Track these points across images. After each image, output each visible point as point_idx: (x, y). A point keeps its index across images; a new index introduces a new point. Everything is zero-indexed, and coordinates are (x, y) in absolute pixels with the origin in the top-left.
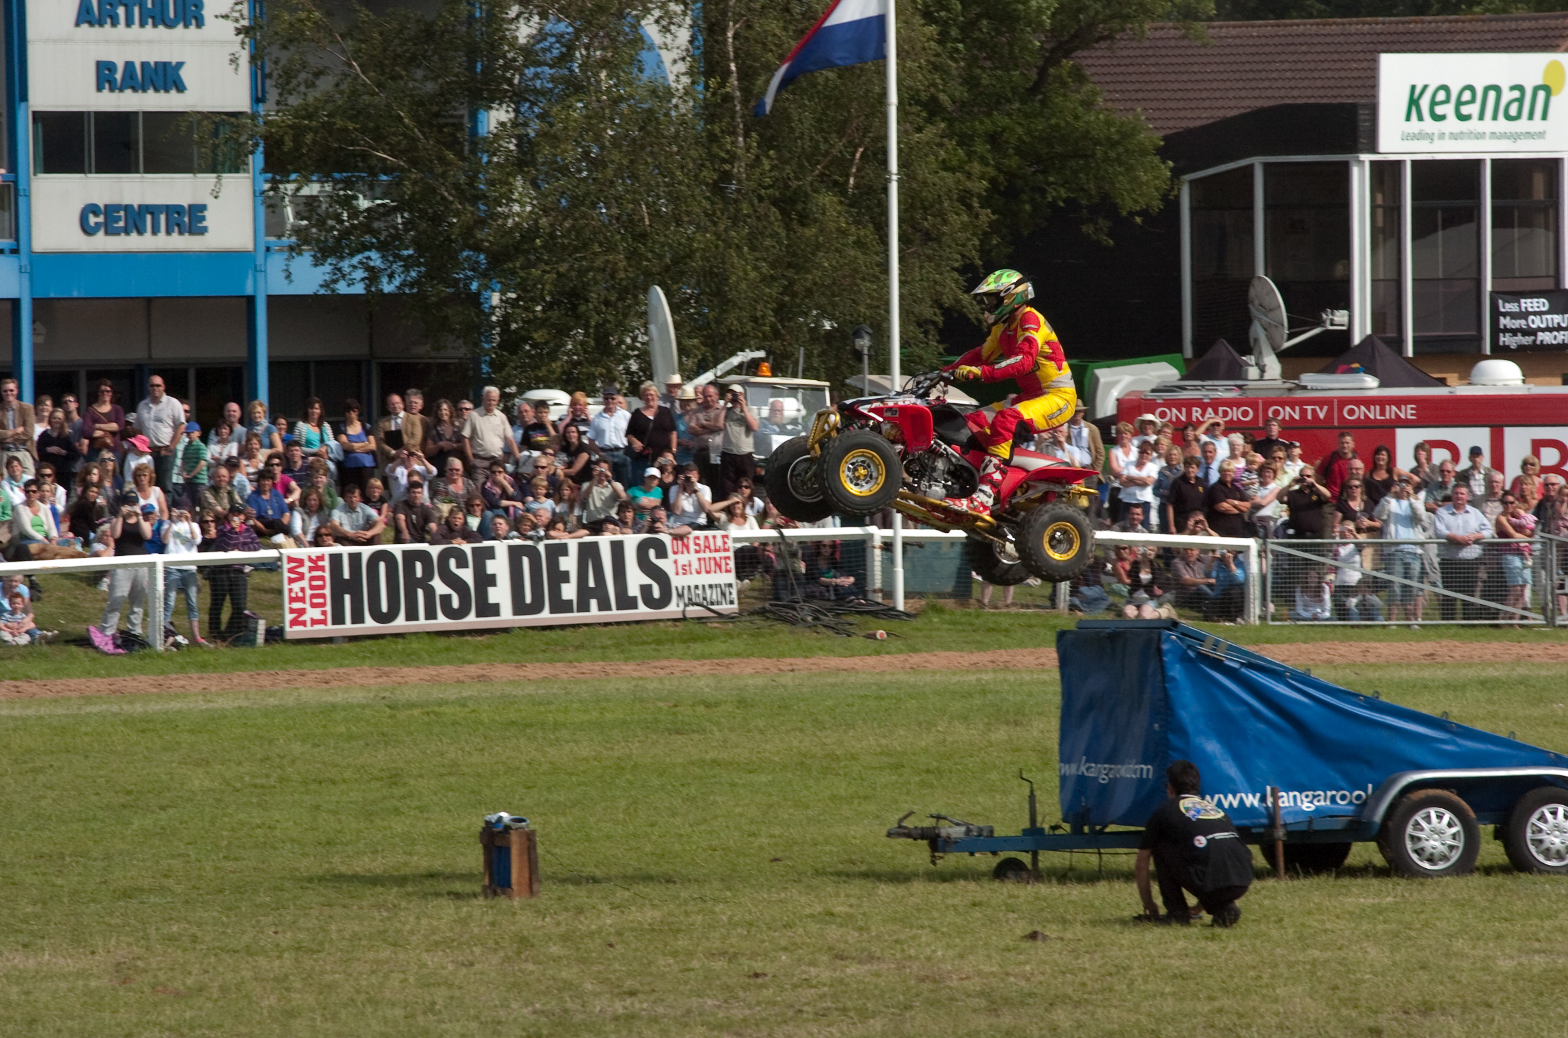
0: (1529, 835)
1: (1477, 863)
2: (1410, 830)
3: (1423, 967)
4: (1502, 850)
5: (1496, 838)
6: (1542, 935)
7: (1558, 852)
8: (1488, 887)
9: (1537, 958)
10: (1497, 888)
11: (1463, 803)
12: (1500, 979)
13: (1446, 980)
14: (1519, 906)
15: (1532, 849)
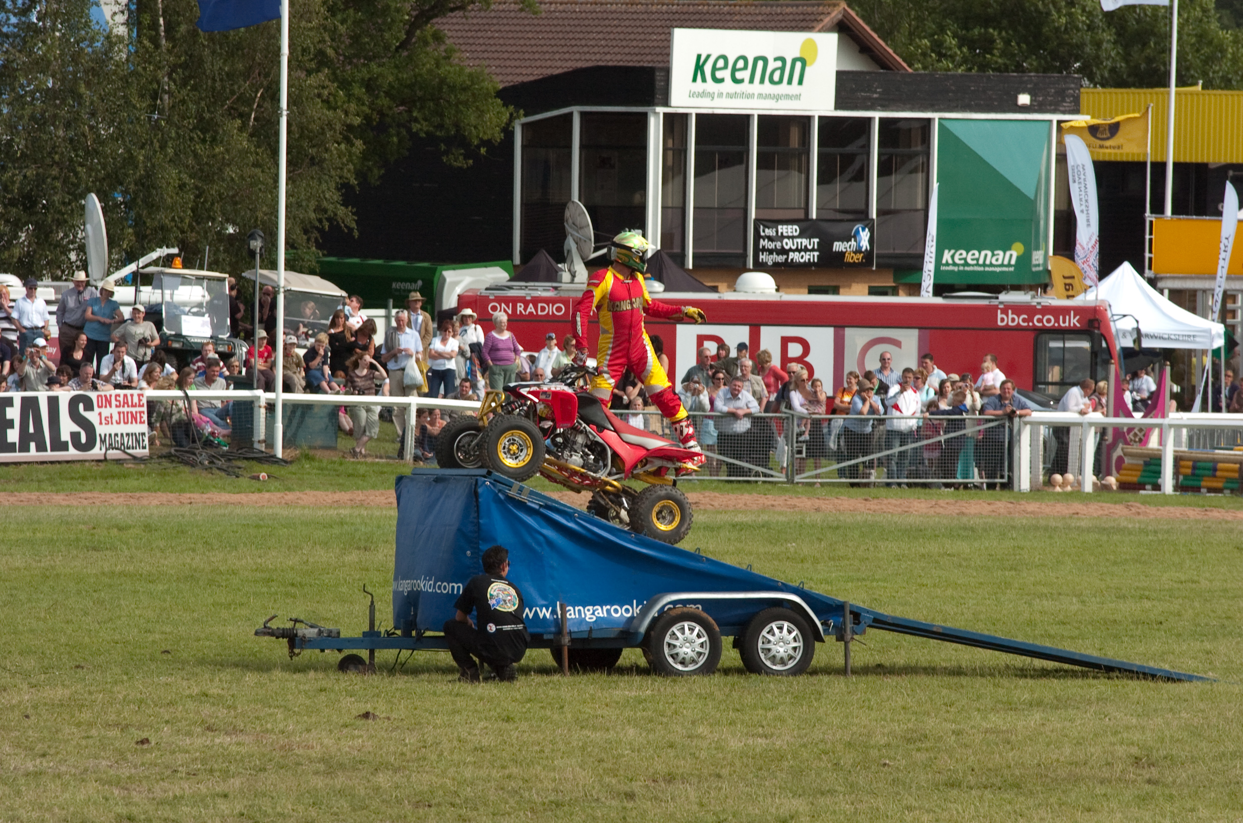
0: (760, 645)
1: (719, 666)
2: (667, 639)
3: (671, 746)
4: (738, 656)
5: (734, 647)
6: (764, 723)
7: (782, 658)
8: (725, 685)
9: (760, 740)
10: (733, 685)
11: (710, 619)
12: (730, 756)
13: (688, 757)
14: (749, 700)
15: (762, 656)
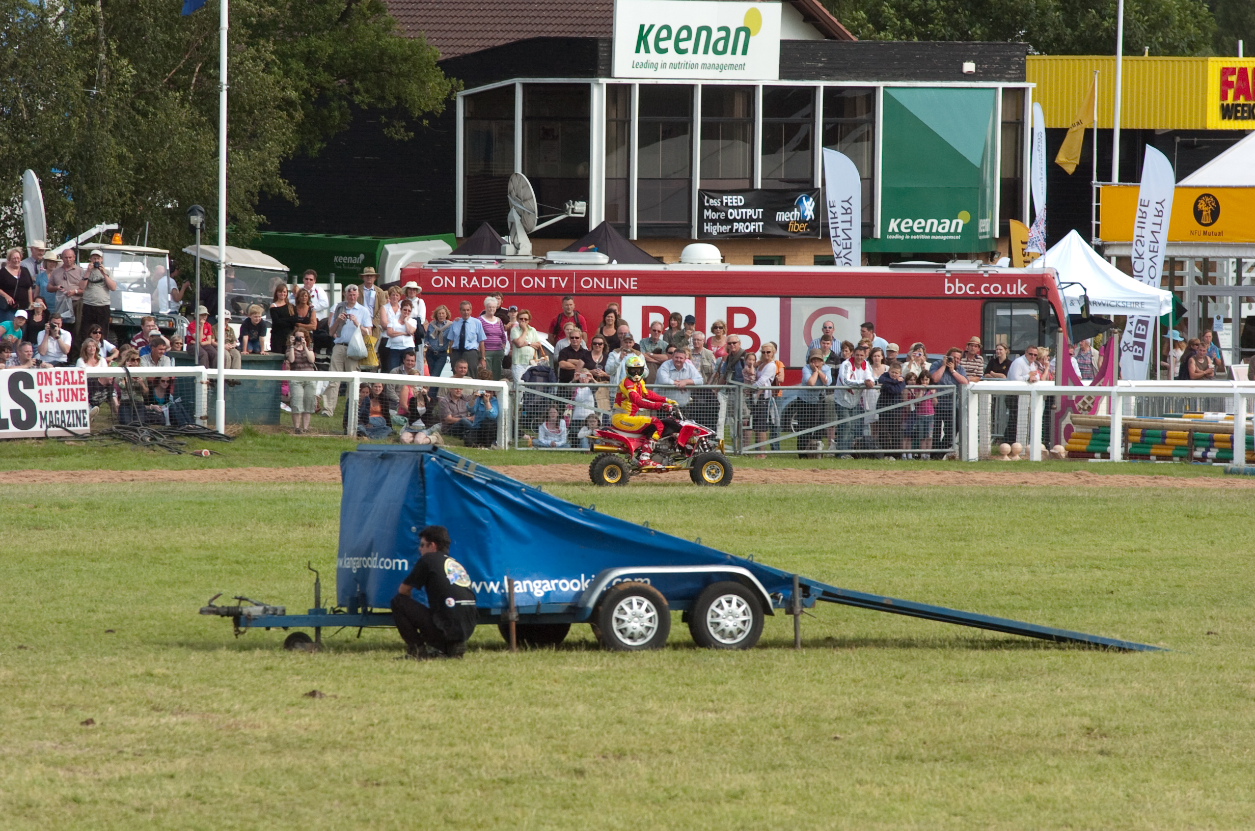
0: (708, 620)
1: (668, 640)
2: (616, 614)
4: (688, 630)
5: (683, 621)
7: (731, 632)
8: (674, 660)
11: (658, 591)
12: (679, 731)
14: (698, 674)
15: (711, 631)
